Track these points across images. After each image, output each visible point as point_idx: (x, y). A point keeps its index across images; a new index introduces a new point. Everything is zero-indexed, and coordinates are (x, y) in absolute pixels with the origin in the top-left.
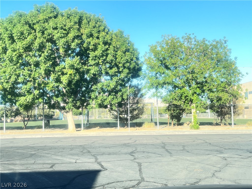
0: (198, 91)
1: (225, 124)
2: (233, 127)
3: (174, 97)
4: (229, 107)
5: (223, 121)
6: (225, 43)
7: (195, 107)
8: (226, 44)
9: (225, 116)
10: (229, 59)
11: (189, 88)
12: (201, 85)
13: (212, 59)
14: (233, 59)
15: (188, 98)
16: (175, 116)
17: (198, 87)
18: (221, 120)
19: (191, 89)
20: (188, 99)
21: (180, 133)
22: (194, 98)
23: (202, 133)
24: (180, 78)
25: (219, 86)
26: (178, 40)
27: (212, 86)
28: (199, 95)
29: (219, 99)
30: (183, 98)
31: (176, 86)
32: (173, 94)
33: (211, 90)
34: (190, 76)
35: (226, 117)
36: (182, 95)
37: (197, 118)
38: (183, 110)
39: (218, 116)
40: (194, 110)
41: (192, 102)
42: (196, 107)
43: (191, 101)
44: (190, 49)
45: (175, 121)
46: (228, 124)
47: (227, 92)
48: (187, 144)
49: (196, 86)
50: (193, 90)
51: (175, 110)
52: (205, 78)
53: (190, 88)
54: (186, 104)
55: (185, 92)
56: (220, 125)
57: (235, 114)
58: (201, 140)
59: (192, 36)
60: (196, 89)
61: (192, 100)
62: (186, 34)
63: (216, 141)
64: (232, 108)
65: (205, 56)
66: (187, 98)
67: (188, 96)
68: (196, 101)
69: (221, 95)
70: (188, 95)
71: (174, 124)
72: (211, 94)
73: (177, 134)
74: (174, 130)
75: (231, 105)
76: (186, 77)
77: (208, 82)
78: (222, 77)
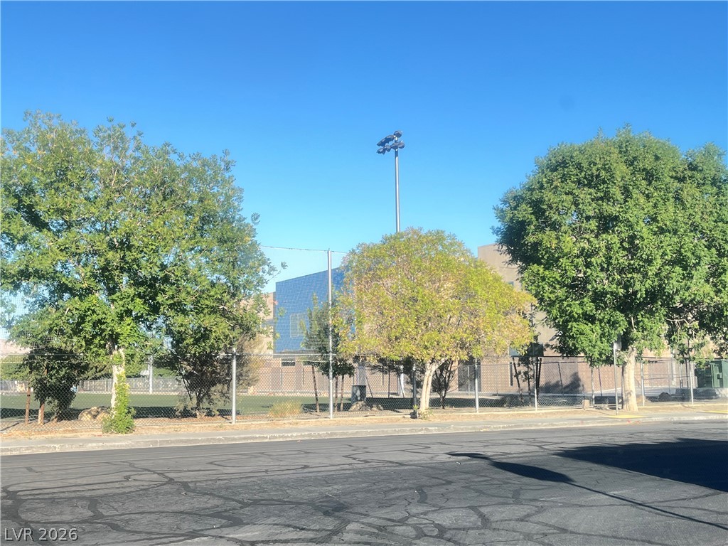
0: (139, 307)
1: (210, 414)
2: (233, 423)
3: (56, 321)
4: (227, 361)
5: (205, 404)
6: (227, 169)
7: (124, 357)
8: (230, 174)
9: (213, 389)
10: (238, 216)
11: (110, 294)
12: (150, 289)
13: (189, 212)
14: (248, 221)
15: (103, 327)
16: (52, 387)
17: (139, 296)
18: (200, 400)
19: (116, 301)
20: (103, 330)
21: (69, 448)
22: (125, 328)
23: (143, 446)
24: (79, 262)
25: (204, 296)
26: (83, 136)
27: (183, 295)
28: (138, 319)
29: (202, 335)
30: (88, 327)
31: (67, 286)
32: (54, 314)
33: (178, 307)
34: (114, 257)
35: (215, 392)
36: (82, 319)
37: (128, 393)
38: (83, 368)
39: (191, 388)
40: (119, 368)
41: (117, 343)
42: (129, 358)
43: (114, 338)
44: (118, 171)
45: (51, 405)
46: (218, 413)
47: (224, 314)
48: (107, 491)
49: (132, 291)
50: (121, 303)
51: (53, 368)
52: (163, 267)
53: (114, 297)
54: (96, 349)
55: (97, 309)
56: (195, 416)
57: (241, 382)
58: (149, 471)
59: (129, 133)
60: (132, 300)
61: (118, 335)
62: (111, 121)
63: (201, 473)
64: (234, 363)
65: (165, 199)
66: (100, 329)
67: (104, 323)
68: (130, 340)
69: (208, 321)
70: (105, 318)
71: (47, 416)
72: (180, 319)
73: (58, 450)
74: (46, 436)
75: (233, 355)
76: (103, 260)
77: (173, 279)
78: (216, 270)
